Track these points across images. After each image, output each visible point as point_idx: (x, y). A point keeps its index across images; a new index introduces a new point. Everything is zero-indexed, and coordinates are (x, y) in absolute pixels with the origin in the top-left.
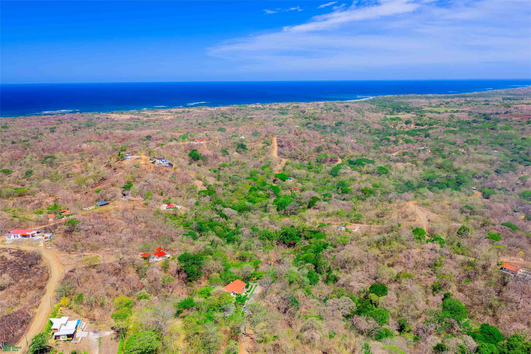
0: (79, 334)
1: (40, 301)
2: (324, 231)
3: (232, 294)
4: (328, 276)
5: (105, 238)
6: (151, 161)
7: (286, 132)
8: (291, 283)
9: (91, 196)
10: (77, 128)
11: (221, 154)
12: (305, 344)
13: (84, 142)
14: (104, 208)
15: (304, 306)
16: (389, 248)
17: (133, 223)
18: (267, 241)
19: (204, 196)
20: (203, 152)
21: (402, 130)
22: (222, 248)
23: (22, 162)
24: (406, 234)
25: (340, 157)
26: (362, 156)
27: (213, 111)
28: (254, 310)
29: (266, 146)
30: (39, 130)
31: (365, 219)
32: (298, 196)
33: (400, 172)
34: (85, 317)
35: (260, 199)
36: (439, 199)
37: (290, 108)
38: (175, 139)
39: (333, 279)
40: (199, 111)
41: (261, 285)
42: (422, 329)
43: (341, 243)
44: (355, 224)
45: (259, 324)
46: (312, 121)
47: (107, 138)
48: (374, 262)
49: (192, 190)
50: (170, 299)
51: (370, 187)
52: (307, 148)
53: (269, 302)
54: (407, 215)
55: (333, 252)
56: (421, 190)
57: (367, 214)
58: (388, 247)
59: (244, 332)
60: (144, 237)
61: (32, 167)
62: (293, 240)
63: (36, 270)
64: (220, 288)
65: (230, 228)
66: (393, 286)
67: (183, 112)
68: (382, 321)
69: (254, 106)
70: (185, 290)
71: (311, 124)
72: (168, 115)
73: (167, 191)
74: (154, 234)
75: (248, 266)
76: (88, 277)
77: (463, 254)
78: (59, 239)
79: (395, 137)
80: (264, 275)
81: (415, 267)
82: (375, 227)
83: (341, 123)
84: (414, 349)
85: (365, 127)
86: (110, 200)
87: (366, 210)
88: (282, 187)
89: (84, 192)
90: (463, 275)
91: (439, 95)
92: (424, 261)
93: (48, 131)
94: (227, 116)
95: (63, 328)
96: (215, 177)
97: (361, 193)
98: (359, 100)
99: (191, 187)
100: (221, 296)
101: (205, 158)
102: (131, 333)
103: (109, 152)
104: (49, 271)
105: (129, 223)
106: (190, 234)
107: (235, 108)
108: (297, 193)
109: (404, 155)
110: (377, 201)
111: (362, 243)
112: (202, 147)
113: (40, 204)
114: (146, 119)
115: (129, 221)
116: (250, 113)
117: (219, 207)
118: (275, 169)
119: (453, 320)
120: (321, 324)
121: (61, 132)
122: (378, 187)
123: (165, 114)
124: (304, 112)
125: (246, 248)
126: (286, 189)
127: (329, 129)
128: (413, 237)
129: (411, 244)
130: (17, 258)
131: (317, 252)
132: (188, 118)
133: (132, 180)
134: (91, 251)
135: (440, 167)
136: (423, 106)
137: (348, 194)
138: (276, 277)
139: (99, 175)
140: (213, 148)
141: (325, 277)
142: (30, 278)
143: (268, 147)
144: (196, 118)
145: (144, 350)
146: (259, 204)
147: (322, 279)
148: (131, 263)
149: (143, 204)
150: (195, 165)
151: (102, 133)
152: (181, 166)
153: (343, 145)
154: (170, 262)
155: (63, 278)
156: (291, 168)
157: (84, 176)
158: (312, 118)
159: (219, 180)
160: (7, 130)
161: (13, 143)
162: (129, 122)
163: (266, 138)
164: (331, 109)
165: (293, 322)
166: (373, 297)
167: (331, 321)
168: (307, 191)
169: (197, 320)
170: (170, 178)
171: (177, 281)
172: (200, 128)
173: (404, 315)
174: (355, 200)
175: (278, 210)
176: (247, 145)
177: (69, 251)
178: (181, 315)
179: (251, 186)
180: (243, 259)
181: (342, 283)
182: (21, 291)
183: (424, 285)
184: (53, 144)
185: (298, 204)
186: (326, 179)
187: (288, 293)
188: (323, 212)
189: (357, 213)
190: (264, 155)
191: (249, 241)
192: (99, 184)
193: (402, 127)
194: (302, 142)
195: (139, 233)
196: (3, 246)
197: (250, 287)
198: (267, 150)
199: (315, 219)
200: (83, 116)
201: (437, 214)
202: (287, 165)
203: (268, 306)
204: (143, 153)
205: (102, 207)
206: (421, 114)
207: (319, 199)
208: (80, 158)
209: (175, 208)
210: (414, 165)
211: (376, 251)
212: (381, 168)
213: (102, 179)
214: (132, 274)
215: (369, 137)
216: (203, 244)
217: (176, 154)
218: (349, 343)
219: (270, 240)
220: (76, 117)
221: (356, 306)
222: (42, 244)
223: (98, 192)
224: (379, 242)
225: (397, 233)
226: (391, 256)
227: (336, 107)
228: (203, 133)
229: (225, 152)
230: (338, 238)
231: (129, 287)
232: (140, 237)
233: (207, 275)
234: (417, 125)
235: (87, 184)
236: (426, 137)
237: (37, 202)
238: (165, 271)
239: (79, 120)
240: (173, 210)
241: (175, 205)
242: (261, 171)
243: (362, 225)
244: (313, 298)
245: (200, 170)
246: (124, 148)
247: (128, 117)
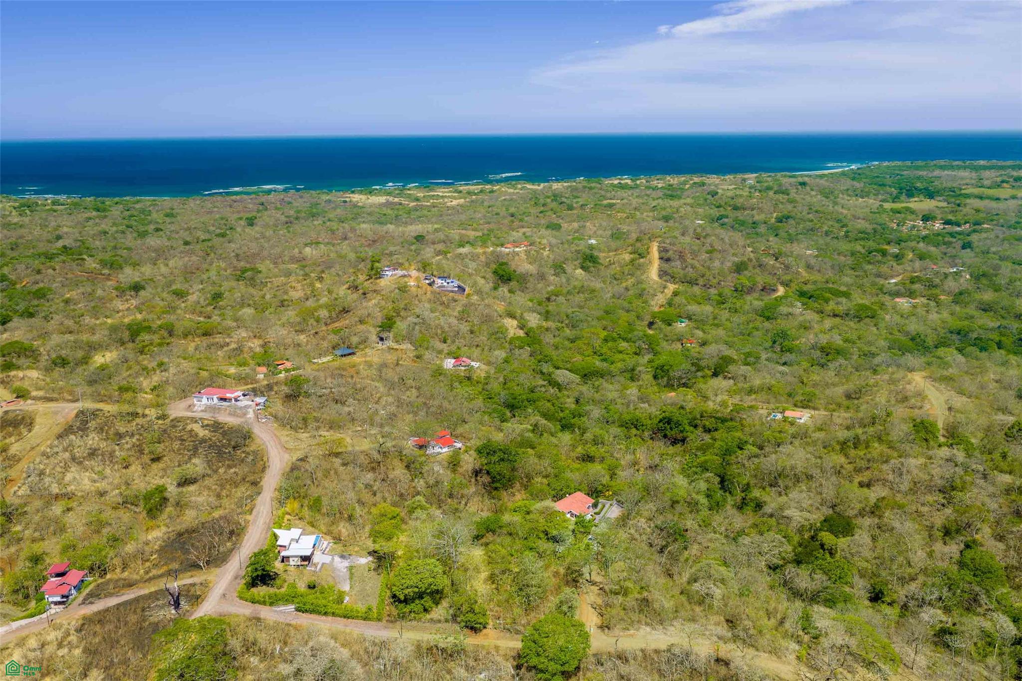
0: (318, 558)
1: (253, 503)
2: (742, 419)
3: (568, 516)
4: (744, 499)
5: (352, 411)
6: (427, 282)
7: (677, 233)
8: (674, 503)
9: (323, 339)
10: (292, 219)
11: (553, 272)
12: (695, 604)
13: (306, 245)
14: (348, 361)
15: (696, 544)
16: (865, 454)
17: (397, 387)
18: (634, 431)
19: (521, 348)
20: (520, 267)
21: (914, 232)
22: (553, 439)
23: (205, 277)
24: (900, 429)
25: (782, 284)
26: (827, 282)
27: (537, 190)
28: (606, 543)
29: (636, 259)
30: (227, 220)
31: (822, 401)
32: (696, 355)
33: (902, 316)
34: (325, 534)
35: (621, 356)
36: (978, 370)
37: (687, 186)
38: (468, 242)
39: (753, 503)
40: (512, 190)
41: (619, 502)
42: (915, 598)
43: (772, 440)
44: (802, 409)
45: (616, 564)
46: (729, 213)
47: (346, 239)
48: (834, 478)
49: (498, 334)
50: (463, 516)
51: (838, 341)
53: (633, 532)
54: (906, 398)
55: (756, 456)
56: (941, 351)
57: (828, 392)
58: (861, 453)
59: (588, 578)
60: (415, 414)
61: (220, 286)
62: (681, 432)
63: (243, 455)
64: (548, 503)
65: (567, 406)
66: (867, 521)
67: (481, 191)
68: (840, 579)
69: (616, 182)
70: (487, 502)
71: (727, 217)
72: (455, 198)
73: (455, 335)
74: (433, 409)
75: (596, 469)
76: (328, 471)
77: (1010, 473)
78: (278, 407)
79: (898, 246)
80: (626, 488)
81: (913, 491)
82: (841, 417)
83: (788, 218)
84: (895, 629)
85: (836, 225)
86: (356, 348)
87: (827, 385)
88: (665, 335)
89: (312, 332)
90: (1005, 510)
91: (1001, 163)
92: (931, 480)
93: (242, 223)
94: (564, 199)
95: (294, 545)
96: (540, 314)
97: (818, 353)
98: (830, 171)
99: (496, 330)
100: (550, 515)
101: (523, 280)
102: (402, 563)
103: (351, 263)
104: (265, 459)
105: (390, 389)
106: (495, 411)
107: (580, 186)
108: (694, 348)
109: (912, 283)
110: (850, 369)
111: (814, 443)
112: (517, 258)
113: (239, 350)
114: (415, 204)
115: (390, 385)
116: (608, 195)
117: (546, 368)
118: (653, 303)
119: (977, 589)
120: (726, 574)
121: (266, 226)
122: (853, 342)
123: (447, 194)
124: (714, 194)
125: (594, 441)
126: (673, 341)
128: (913, 436)
129: (908, 448)
130: (212, 434)
131: (725, 454)
132: (491, 203)
133: (394, 314)
134: (330, 428)
135: (986, 308)
136: (964, 185)
137: (794, 354)
138: (649, 491)
139: (337, 302)
140: (537, 260)
141: (738, 501)
142: (235, 466)
143: (642, 260)
144: (506, 203)
145: (423, 589)
146: (619, 365)
147: (733, 503)
148: (397, 454)
149: (414, 357)
150: (504, 290)
151: (338, 229)
152: (479, 292)
153: (790, 260)
154: (462, 456)
155: (288, 470)
156: (684, 301)
158: (730, 206)
159: (546, 319)
160: (173, 220)
161: (186, 243)
162: (384, 209)
163: (638, 245)
164: (769, 188)
165: (675, 570)
166: (827, 537)
168: (713, 345)
169: (510, 551)
170: (459, 312)
171: (473, 489)
172: (513, 222)
173: (884, 573)
174: (805, 364)
175: (655, 377)
176: (602, 255)
177: (295, 429)
178: (484, 540)
179: (605, 333)
180: (588, 458)
181: (770, 511)
182: (222, 487)
183: (928, 523)
184: (254, 247)
185: (693, 369)
186: (751, 326)
187: (669, 519)
188: (741, 385)
189: (808, 389)
190: (632, 275)
191: (602, 429)
192: (338, 319)
193: (914, 227)
194: (707, 253)
195: (407, 406)
196: (189, 414)
197: (600, 506)
198: (639, 267)
199: (726, 397)
200: (301, 197)
201: (970, 397)
202: (676, 295)
203: (632, 538)
204: (413, 267)
205: (344, 359)
206: (958, 202)
207: (735, 361)
208: (302, 272)
209: (468, 366)
210: (932, 304)
211: (837, 459)
212: (863, 308)
213: (342, 311)
214: (399, 472)
215: (845, 246)
216: (518, 429)
217: (470, 271)
218: (775, 608)
219: (638, 429)
220: (290, 200)
221: (794, 551)
222: (251, 415)
223: (336, 332)
224: (845, 443)
225: (882, 428)
227: (780, 185)
228: (518, 232)
229: (559, 269)
230: (768, 433)
231: (393, 492)
232: (409, 413)
233: (525, 482)
234: (947, 222)
235: (316, 318)
236: (964, 247)
237: (233, 346)
238: (454, 471)
239: (295, 204)
240: (465, 370)
241: (468, 361)
242: (626, 304)
243: (817, 412)
244: (715, 532)
245: (513, 299)
246: (377, 258)
247: (382, 199)
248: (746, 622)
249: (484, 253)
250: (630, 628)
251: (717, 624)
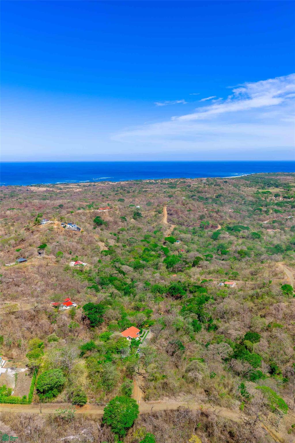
2: (206, 286)
3: (128, 339)
4: (209, 325)
5: (23, 290)
6: (63, 226)
7: (175, 203)
8: (178, 330)
9: (12, 254)
10: (2, 198)
11: (121, 221)
12: (189, 383)
13: (8, 210)
14: (23, 265)
15: (189, 350)
16: (262, 302)
17: (46, 277)
18: (158, 294)
19: (106, 255)
20: (106, 219)
21: (272, 202)
22: (120, 299)
24: (276, 289)
25: (220, 224)
26: (239, 223)
27: (114, 185)
28: (146, 352)
29: (158, 214)
31: (241, 277)
32: (185, 256)
33: (270, 237)
34: (4, 356)
35: (152, 258)
37: (178, 183)
38: (82, 208)
39: (213, 327)
40: (103, 185)
41: (152, 331)
42: (290, 372)
43: (221, 296)
44: (232, 281)
45: (151, 365)
46: (196, 194)
47: (27, 207)
48: (249, 314)
49: (95, 250)
50: (76, 342)
51: (245, 249)
52: (192, 216)
53: (159, 346)
54: (277, 274)
55: (214, 304)
56: (288, 252)
57: (242, 272)
58: (260, 301)
59: (137, 371)
60: (55, 290)
62: (180, 293)
64: (118, 333)
65: (127, 282)
66: (265, 334)
67: (90, 185)
68: (255, 364)
69: (148, 181)
70: (88, 335)
71: (195, 196)
72: (78, 188)
73: (75, 251)
74: (63, 287)
75: (141, 315)
76: (8, 322)
79: (266, 208)
80: (155, 323)
81: (284, 318)
82: (249, 284)
83: (220, 196)
84: (284, 389)
85: (240, 199)
86: (27, 258)
87: (242, 269)
88: (171, 248)
89: (7, 251)
92: (291, 313)
94: (126, 189)
96: (115, 240)
97: (237, 255)
98: (236, 177)
99: (95, 247)
100: (119, 340)
101: (107, 224)
102: (43, 370)
103: (28, 218)
105: (43, 277)
106: (93, 287)
107: (133, 183)
108: (184, 253)
109: (273, 223)
110: (251, 262)
111: (239, 297)
112: (104, 214)
114: (60, 191)
115: (43, 276)
116: (145, 187)
117: (117, 265)
118: (165, 234)
120: (203, 366)
122: (252, 249)
123: (74, 187)
124: (189, 186)
125: (140, 299)
126: (174, 251)
127: (210, 201)
128: (282, 292)
129: (280, 298)
131: (200, 304)
132: (94, 190)
133: (46, 241)
134: (11, 300)
136: (289, 182)
137: (227, 255)
138: (165, 325)
139: (19, 237)
140: (113, 215)
141: (207, 326)
143: (160, 215)
144: (101, 190)
145: (53, 385)
146: (151, 262)
147: (204, 327)
148: (44, 311)
149: (55, 261)
150: (98, 229)
151: (23, 202)
152: (87, 230)
153: (223, 214)
154: (76, 311)
156: (179, 232)
157: (7, 237)
158: (196, 191)
159: (118, 242)
162: (45, 193)
163: (158, 208)
164: (212, 184)
165: (179, 364)
166: (248, 343)
167: (212, 364)
168: (192, 252)
169: (98, 360)
170: (77, 240)
171: (81, 327)
172: (103, 198)
173: (275, 359)
174: (232, 260)
175: (167, 268)
176: (142, 213)
178: (84, 356)
179: (145, 248)
180: (137, 309)
181: (221, 331)
183: (292, 334)
185: (184, 263)
186: (208, 243)
187: (176, 338)
188: (205, 270)
189: (234, 271)
190: (156, 221)
191: (143, 294)
192: (19, 244)
193: (272, 199)
194: (188, 211)
195: (51, 286)
197: (143, 333)
198: (159, 218)
199: (199, 276)
200: (7, 188)
202: (175, 230)
203: (158, 349)
204: (56, 219)
205: (21, 263)
206: (288, 189)
207: (202, 259)
208: (4, 222)
209: (82, 265)
210: (282, 232)
211: (250, 304)
212: (254, 234)
213: (21, 240)
214: (44, 320)
215: (244, 208)
216: (104, 295)
217: (83, 220)
218: (228, 383)
219: (160, 293)
220: (2, 189)
221: (234, 351)
223: (18, 251)
224: (253, 296)
225: (268, 289)
226: (264, 308)
227: (216, 183)
228: (105, 203)
229: (123, 219)
230: (218, 293)
231: (41, 331)
232: (52, 289)
233: (107, 322)
234: (285, 197)
235: (9, 244)
236: (292, 208)
238: (72, 318)
239: (4, 192)
240: (80, 267)
241: (81, 263)
242: (153, 235)
243: (239, 282)
244: (197, 343)
245: (102, 233)
246: (40, 215)
247: (44, 189)
248: (215, 392)
249: (90, 212)
250: (159, 398)
251: (201, 393)
